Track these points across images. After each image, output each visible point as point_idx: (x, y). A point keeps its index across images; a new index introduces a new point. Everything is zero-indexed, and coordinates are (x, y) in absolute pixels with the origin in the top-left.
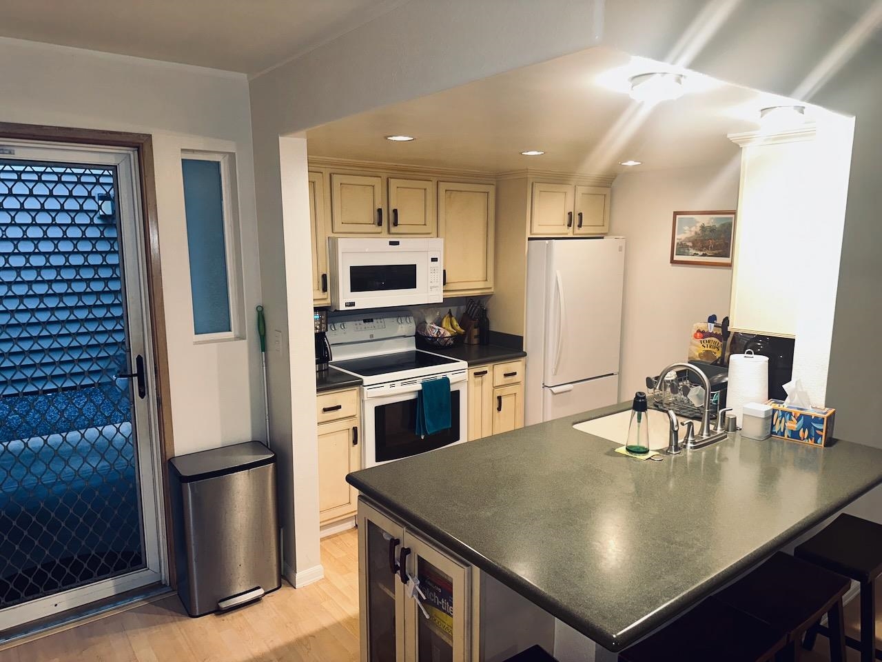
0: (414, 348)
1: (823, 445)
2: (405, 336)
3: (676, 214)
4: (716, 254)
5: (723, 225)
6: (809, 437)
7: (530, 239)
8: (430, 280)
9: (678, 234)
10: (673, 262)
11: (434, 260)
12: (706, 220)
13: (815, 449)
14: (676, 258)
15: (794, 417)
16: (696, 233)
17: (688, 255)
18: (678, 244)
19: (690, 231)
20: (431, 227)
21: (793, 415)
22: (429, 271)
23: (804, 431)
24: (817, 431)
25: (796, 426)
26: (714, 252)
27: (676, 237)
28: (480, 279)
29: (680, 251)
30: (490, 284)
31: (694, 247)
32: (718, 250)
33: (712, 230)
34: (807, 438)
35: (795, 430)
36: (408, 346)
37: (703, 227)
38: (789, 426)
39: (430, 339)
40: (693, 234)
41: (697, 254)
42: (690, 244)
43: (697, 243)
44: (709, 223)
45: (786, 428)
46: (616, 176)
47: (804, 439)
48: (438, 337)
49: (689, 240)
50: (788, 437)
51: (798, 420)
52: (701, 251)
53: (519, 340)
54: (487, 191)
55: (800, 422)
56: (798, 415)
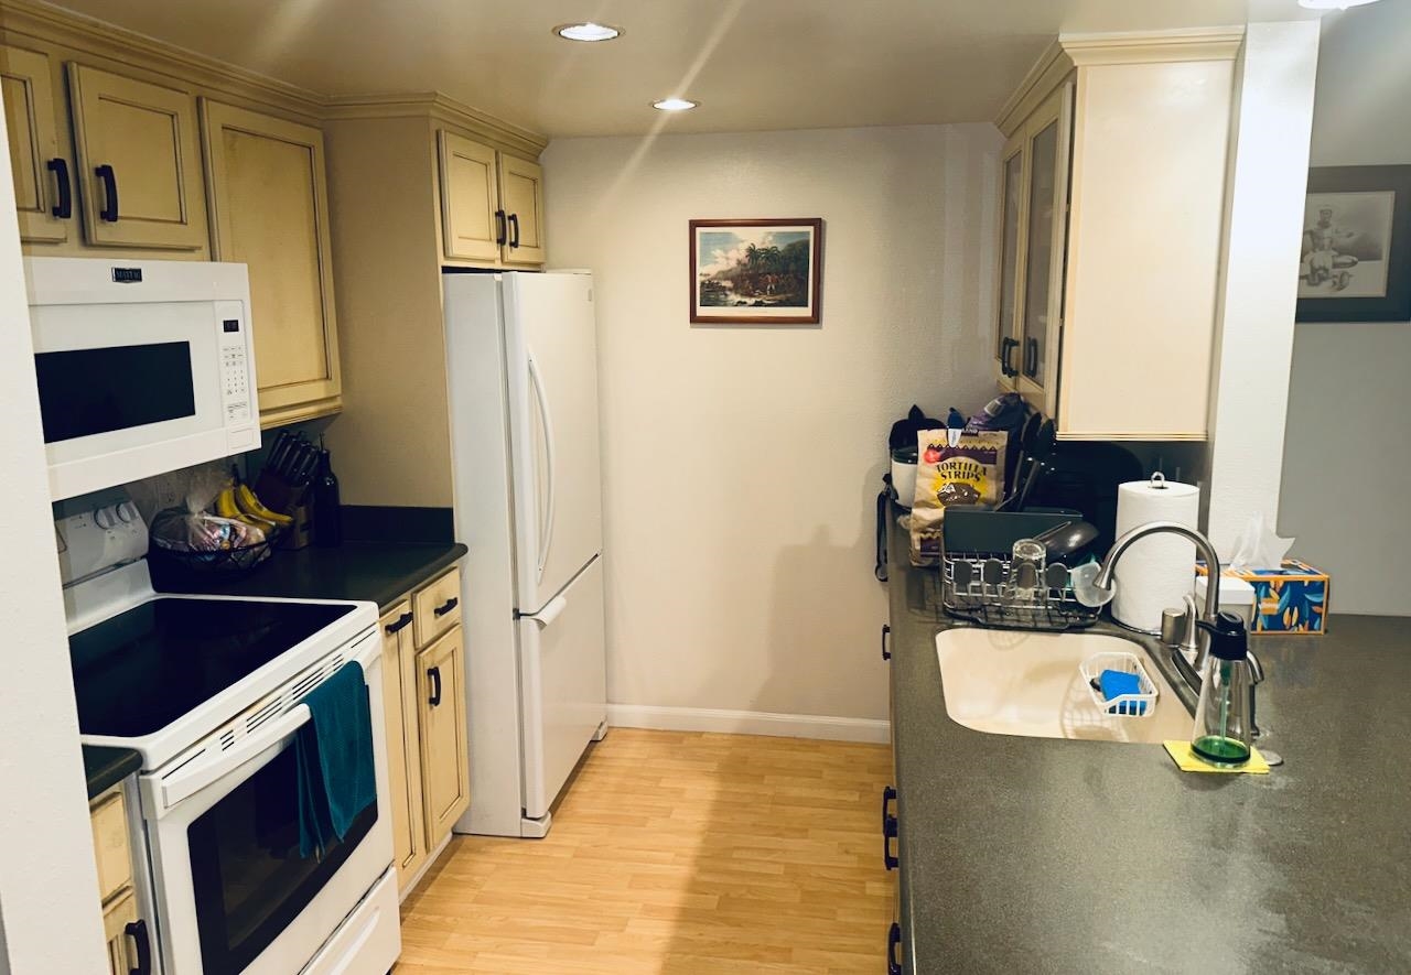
0: (148, 594)
1: (1322, 632)
2: (119, 565)
3: (694, 225)
4: (780, 301)
5: (792, 247)
6: (1300, 621)
7: (446, 270)
8: (225, 389)
9: (704, 263)
10: (695, 319)
11: (231, 326)
12: (760, 238)
13: (1310, 641)
14: (702, 311)
15: (1274, 589)
16: (739, 262)
17: (725, 305)
18: (703, 284)
19: (727, 259)
20: (194, 233)
21: (1273, 586)
22: (223, 361)
23: (1291, 613)
24: (1315, 608)
25: (1277, 606)
26: (778, 297)
27: (699, 269)
28: (317, 377)
29: (709, 299)
30: (335, 387)
31: (735, 289)
32: (785, 293)
33: (770, 254)
34: (1297, 625)
35: (1275, 613)
36: (134, 588)
37: (752, 252)
38: (1264, 610)
39: (209, 559)
40: (733, 264)
41: (745, 303)
42: (728, 284)
43: (743, 281)
44: (763, 243)
45: (1260, 613)
46: (547, 142)
47: (1291, 627)
48: (232, 550)
49: (726, 275)
50: (1263, 629)
51: (1281, 594)
52: (752, 296)
53: (444, 518)
54: (308, 143)
55: (1284, 598)
56: (1281, 584)
